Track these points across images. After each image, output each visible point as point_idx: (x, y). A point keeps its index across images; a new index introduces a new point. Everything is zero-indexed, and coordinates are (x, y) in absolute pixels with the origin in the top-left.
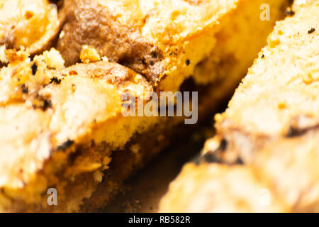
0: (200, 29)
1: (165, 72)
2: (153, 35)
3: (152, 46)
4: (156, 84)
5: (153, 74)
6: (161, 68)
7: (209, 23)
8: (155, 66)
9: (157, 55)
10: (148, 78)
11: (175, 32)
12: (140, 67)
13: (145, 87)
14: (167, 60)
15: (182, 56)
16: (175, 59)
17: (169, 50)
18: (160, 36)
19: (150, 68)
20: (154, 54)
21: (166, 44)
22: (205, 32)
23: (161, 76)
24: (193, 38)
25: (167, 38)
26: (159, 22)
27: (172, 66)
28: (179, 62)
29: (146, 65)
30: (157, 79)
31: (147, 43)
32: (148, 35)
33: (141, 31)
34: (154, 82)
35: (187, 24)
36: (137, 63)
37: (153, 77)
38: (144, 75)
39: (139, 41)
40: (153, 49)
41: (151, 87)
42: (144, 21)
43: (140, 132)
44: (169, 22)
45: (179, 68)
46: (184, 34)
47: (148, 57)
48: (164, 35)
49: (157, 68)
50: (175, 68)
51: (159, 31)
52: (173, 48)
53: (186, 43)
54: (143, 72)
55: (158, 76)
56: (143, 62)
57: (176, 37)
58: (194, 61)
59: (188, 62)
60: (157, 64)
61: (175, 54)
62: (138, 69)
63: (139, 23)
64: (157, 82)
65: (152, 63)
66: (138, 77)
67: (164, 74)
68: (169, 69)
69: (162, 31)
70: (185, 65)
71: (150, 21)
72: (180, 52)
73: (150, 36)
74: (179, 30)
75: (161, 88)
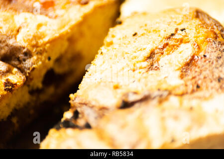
0: (57, 35)
1: (34, 66)
2: (24, 40)
3: (24, 48)
4: (27, 74)
5: (25, 67)
6: (30, 63)
7: (63, 31)
8: (27, 62)
9: (28, 54)
10: (21, 70)
11: (40, 38)
12: (16, 63)
13: (20, 77)
14: (35, 57)
15: (45, 54)
16: (40, 56)
17: (36, 51)
18: (30, 41)
19: (23, 64)
20: (26, 54)
21: (34, 46)
22: (61, 37)
23: (31, 69)
24: (53, 42)
25: (34, 42)
26: (28, 31)
27: (38, 61)
28: (43, 59)
29: (20, 62)
30: (28, 71)
31: (20, 46)
32: (21, 40)
33: (16, 38)
34: (26, 73)
35: (48, 32)
36: (14, 60)
37: (26, 70)
38: (19, 69)
39: (15, 45)
40: (25, 50)
41: (24, 76)
42: (18, 31)
43: (17, 108)
44: (35, 31)
45: (43, 63)
46: (46, 39)
47: (21, 56)
48: (32, 40)
50: (40, 63)
51: (28, 37)
52: (39, 49)
53: (48, 45)
54: (18, 66)
55: (29, 69)
56: (18, 59)
57: (41, 42)
58: (53, 58)
59: (49, 59)
60: (29, 60)
61: (40, 53)
62: (15, 64)
63: (15, 32)
64: (29, 73)
65: (25, 60)
66: (15, 70)
67: (33, 67)
68: (37, 64)
69: (31, 38)
70: (47, 61)
71: (22, 31)
72: (43, 52)
73: (23, 41)
74: (42, 36)
75: (31, 77)
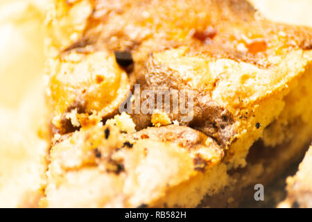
0: (270, 92)
1: (236, 136)
2: (223, 99)
3: (223, 109)
4: (227, 148)
5: (224, 137)
6: (231, 131)
7: (278, 86)
8: (226, 129)
9: (228, 118)
10: (218, 141)
11: (246, 96)
12: (211, 130)
13: (216, 150)
14: (238, 123)
15: (252, 119)
16: (245, 122)
17: (239, 114)
18: (231, 99)
19: (220, 131)
20: (225, 118)
21: (236, 107)
22: (274, 95)
23: (232, 140)
24: (262, 101)
25: (237, 102)
26: (229, 86)
27: (243, 129)
28: (250, 126)
29: (217, 129)
30: (228, 143)
31: (217, 107)
32: (219, 98)
33: (211, 95)
34: (224, 146)
35: (256, 87)
36: (207, 127)
37: (224, 141)
38: (215, 139)
39: (209, 104)
40: (224, 113)
41: (222, 150)
42: (215, 85)
43: (211, 194)
44: (239, 85)
45: (249, 131)
46: (254, 98)
47: (218, 120)
48: (234, 99)
49: (228, 132)
50: (245, 131)
51: (229, 95)
52: (243, 111)
53: (256, 106)
54: (214, 135)
55: (229, 139)
56: (214, 125)
57: (246, 101)
58: (263, 124)
59: (258, 125)
60: (229, 127)
61: (245, 117)
62: (209, 132)
63: (210, 87)
64: (228, 145)
65: (223, 127)
66: (209, 140)
67: (234, 137)
68: (240, 132)
69: (232, 95)
70: (255, 128)
71: (220, 85)
72: (250, 115)
73: (220, 99)
74: (248, 94)
75: (232, 151)
